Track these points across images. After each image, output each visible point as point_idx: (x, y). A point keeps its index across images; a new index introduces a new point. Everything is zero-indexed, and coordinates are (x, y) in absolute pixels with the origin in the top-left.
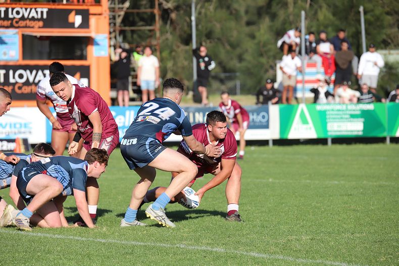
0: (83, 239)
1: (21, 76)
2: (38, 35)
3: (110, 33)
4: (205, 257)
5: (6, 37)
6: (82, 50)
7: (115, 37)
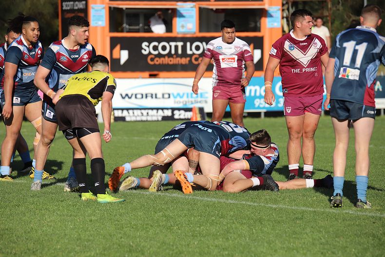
0: (255, 204)
1: (198, 48)
2: (214, 8)
3: (283, 5)
4: (374, 223)
5: (184, 10)
6: (256, 22)
7: (288, 9)
